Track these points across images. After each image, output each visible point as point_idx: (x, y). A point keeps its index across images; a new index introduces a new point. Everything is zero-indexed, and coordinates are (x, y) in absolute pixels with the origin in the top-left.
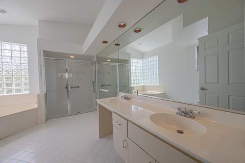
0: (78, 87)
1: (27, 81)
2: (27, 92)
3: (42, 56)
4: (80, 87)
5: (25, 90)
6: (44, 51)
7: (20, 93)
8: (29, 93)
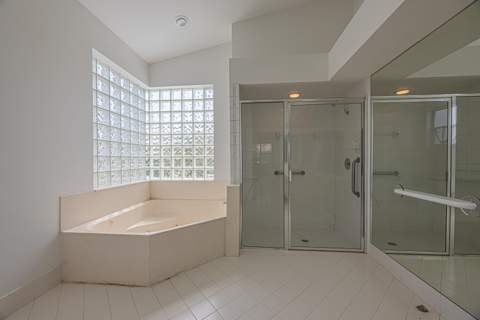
0: (303, 173)
1: (212, 156)
2: (210, 178)
3: (238, 98)
4: (306, 173)
5: (208, 172)
6: (240, 86)
7: (201, 179)
8: (212, 179)
